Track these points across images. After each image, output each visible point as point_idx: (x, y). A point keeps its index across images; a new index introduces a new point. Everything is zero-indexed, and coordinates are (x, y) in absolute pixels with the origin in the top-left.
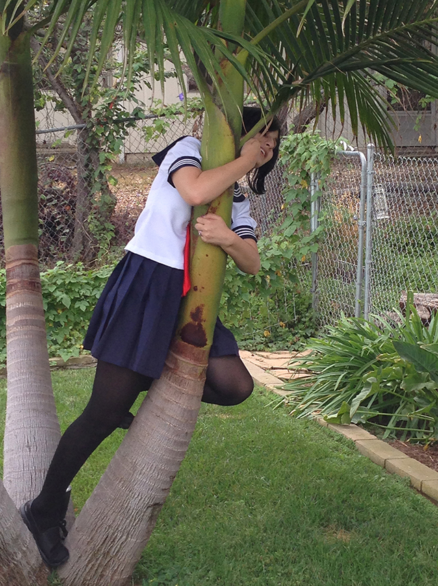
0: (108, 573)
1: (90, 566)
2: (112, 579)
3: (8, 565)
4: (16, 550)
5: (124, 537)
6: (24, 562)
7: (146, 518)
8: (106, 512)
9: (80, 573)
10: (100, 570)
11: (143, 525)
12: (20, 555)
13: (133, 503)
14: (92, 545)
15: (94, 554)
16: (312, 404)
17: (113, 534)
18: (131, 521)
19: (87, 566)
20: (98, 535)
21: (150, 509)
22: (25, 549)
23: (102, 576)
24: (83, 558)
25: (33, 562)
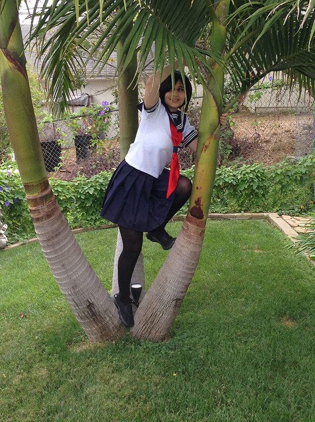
0: (153, 332)
1: (144, 327)
2: (155, 335)
3: (102, 323)
4: (106, 316)
5: (161, 314)
6: (110, 322)
7: (173, 305)
8: (153, 301)
9: (140, 330)
10: (149, 330)
11: (171, 309)
12: (108, 319)
13: (165, 298)
14: (145, 317)
15: (146, 322)
16: (306, 248)
17: (156, 312)
18: (164, 307)
19: (143, 327)
20: (148, 312)
21: (175, 301)
22: (111, 316)
23: (150, 333)
24: (141, 323)
25: (116, 322)
